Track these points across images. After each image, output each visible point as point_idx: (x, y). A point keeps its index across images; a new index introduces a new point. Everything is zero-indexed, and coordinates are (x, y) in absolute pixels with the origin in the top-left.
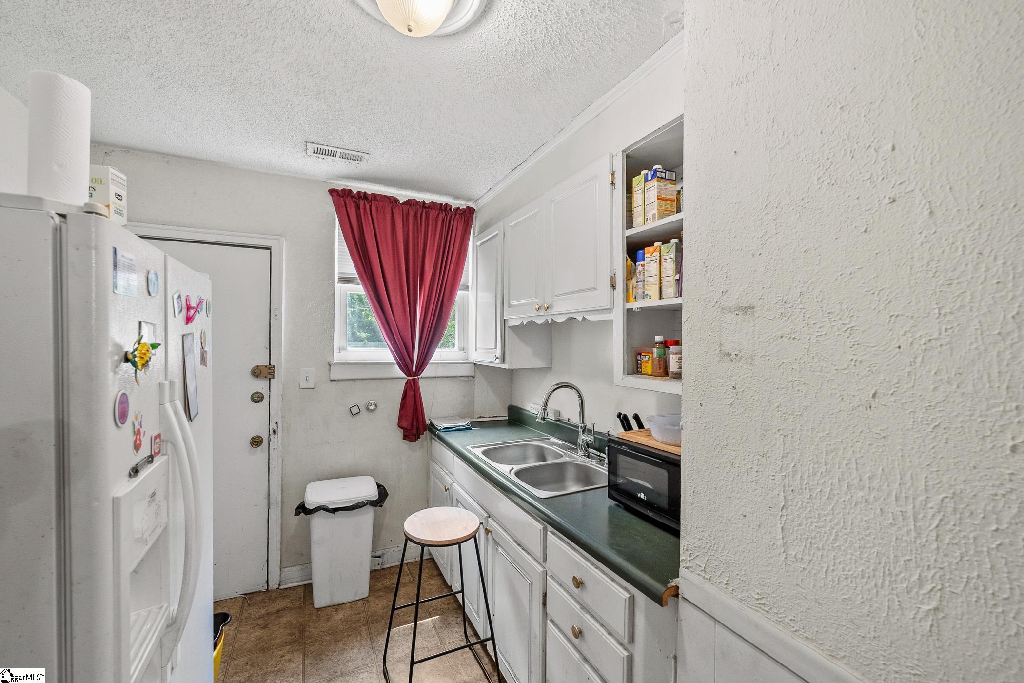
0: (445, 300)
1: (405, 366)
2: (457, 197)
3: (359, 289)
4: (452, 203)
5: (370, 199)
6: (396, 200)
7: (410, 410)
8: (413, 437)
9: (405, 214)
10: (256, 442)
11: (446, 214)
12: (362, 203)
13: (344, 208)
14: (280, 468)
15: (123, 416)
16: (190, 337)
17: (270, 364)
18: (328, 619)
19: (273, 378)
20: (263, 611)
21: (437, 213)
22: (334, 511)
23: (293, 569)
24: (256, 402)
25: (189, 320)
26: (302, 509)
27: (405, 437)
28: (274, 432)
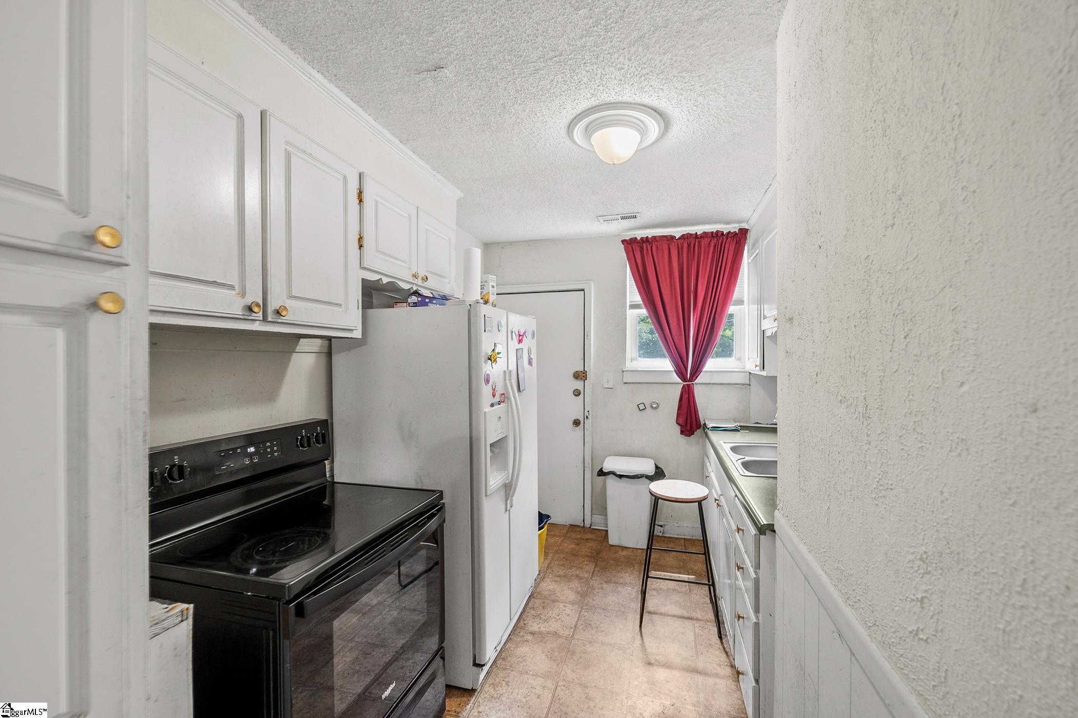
0: (717, 316)
1: (681, 373)
2: (728, 223)
3: (644, 312)
4: (722, 228)
5: (651, 241)
6: (672, 237)
7: (685, 409)
8: (687, 432)
9: (680, 247)
10: (577, 423)
11: (717, 240)
12: (645, 245)
13: (632, 253)
14: (591, 443)
15: (487, 381)
16: (521, 350)
17: (584, 370)
18: (616, 553)
19: (586, 379)
20: (579, 537)
21: (709, 240)
22: (621, 476)
23: (599, 516)
24: (576, 395)
25: (520, 341)
26: (601, 473)
27: (682, 432)
28: (587, 417)
